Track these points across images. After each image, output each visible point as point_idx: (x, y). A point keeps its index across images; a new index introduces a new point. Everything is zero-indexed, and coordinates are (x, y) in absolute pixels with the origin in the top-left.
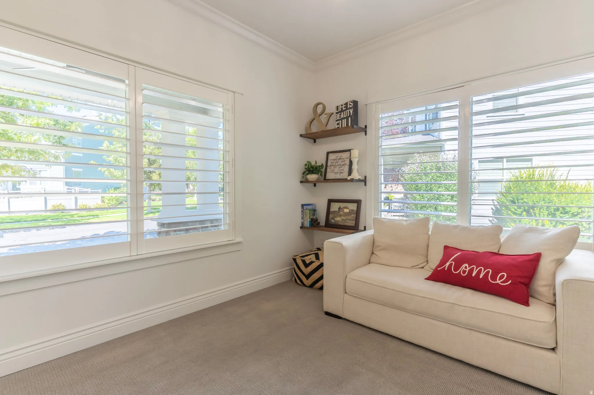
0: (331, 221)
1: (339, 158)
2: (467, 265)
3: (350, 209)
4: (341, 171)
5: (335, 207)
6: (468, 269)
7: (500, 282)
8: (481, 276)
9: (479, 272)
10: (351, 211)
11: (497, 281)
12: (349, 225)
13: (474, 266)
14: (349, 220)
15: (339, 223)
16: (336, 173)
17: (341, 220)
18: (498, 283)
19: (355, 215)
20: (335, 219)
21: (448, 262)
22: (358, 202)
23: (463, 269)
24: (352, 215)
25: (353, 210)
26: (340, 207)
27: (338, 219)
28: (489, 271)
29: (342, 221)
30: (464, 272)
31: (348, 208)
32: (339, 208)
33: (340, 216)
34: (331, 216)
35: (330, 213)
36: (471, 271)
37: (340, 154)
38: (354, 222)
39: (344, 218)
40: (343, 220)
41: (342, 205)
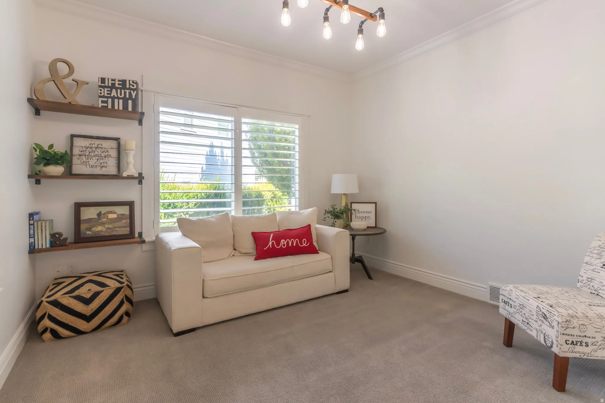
0: (85, 233)
1: (96, 146)
2: (284, 240)
3: (118, 214)
4: (102, 165)
5: (88, 213)
6: (285, 243)
7: (306, 245)
8: (295, 245)
9: (292, 243)
10: (120, 216)
11: (303, 245)
12: (120, 233)
13: (288, 240)
14: (119, 227)
15: (103, 233)
16: (92, 166)
17: (104, 229)
18: (304, 246)
19: (129, 221)
20: (93, 229)
21: (269, 242)
22: (131, 205)
23: (283, 244)
24: (123, 221)
25: (124, 215)
26: (100, 212)
27: (100, 228)
28: (297, 241)
29: (107, 230)
30: (284, 245)
31: (115, 213)
32: (99, 215)
33: (103, 224)
34: (83, 227)
35: (81, 222)
36: (288, 243)
37: (97, 142)
38: (128, 229)
39: (110, 226)
40: (109, 228)
41: (104, 209)
